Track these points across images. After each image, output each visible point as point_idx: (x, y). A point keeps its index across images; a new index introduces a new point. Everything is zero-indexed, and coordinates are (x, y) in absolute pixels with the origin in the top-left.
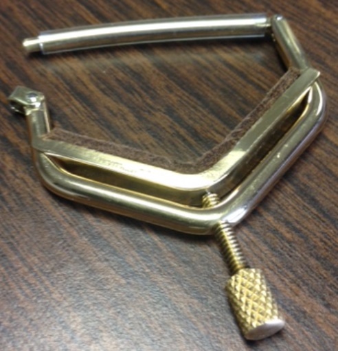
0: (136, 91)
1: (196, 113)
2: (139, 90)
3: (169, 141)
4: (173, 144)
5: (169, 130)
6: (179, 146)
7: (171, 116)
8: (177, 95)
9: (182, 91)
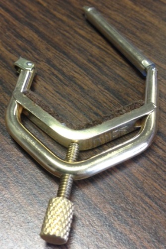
0: (29, 51)
1: (64, 62)
2: (31, 50)
3: (48, 77)
4: (50, 79)
5: (48, 71)
6: (54, 80)
7: (49, 64)
8: (52, 53)
9: (55, 50)
